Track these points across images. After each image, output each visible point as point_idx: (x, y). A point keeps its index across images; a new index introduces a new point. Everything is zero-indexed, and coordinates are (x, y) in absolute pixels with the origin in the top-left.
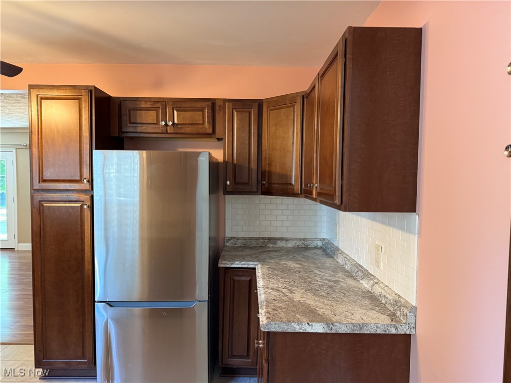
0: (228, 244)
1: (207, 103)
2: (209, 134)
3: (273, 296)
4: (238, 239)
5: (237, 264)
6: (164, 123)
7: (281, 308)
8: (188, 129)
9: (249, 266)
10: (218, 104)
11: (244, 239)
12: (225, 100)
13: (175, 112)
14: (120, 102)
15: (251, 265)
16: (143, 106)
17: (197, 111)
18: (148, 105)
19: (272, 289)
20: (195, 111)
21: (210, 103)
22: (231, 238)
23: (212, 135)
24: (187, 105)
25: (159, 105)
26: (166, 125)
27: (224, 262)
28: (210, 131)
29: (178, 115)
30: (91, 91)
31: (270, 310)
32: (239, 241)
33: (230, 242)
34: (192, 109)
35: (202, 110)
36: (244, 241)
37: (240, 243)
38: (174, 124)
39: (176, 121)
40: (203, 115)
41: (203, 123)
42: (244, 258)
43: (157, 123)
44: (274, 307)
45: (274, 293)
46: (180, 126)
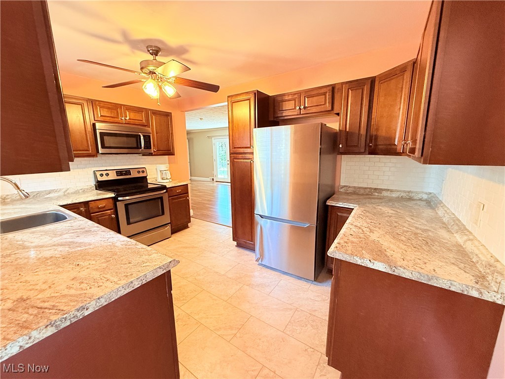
0: (341, 190)
1: (328, 88)
2: (329, 111)
3: (352, 232)
4: (349, 187)
5: (340, 204)
6: (298, 108)
7: (352, 242)
8: (314, 110)
9: (349, 207)
10: (337, 87)
11: (355, 187)
12: (343, 83)
13: (306, 99)
14: (274, 98)
15: (351, 206)
16: (287, 98)
17: (321, 95)
18: (290, 97)
19: (356, 226)
20: (319, 95)
21: (331, 87)
22: (345, 186)
23: (331, 111)
24: (315, 92)
25: (296, 96)
26: (300, 109)
27: (331, 202)
28: (330, 109)
29: (308, 101)
30: (255, 94)
31: (342, 242)
32: (350, 189)
33: (343, 189)
34: (318, 95)
35: (325, 94)
36: (354, 189)
37: (350, 190)
38: (305, 108)
39: (306, 106)
40: (325, 97)
41: (325, 104)
42: (348, 201)
43: (295, 108)
44: (346, 240)
45: (354, 230)
46: (309, 108)
